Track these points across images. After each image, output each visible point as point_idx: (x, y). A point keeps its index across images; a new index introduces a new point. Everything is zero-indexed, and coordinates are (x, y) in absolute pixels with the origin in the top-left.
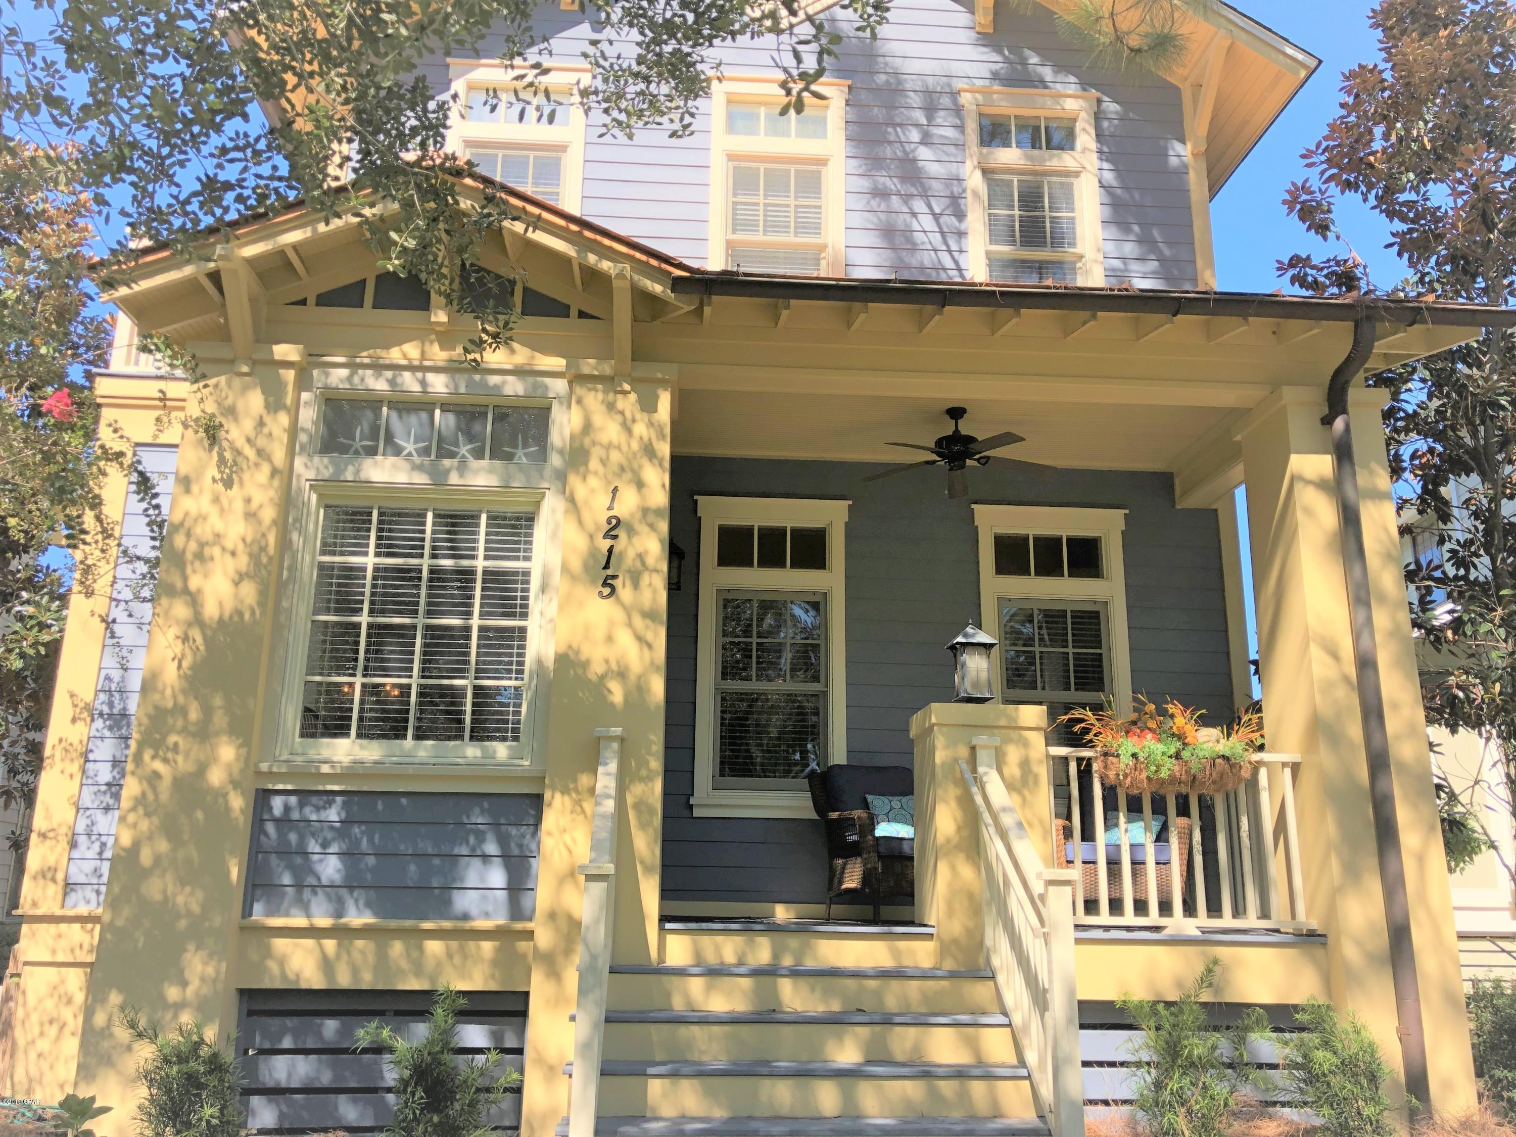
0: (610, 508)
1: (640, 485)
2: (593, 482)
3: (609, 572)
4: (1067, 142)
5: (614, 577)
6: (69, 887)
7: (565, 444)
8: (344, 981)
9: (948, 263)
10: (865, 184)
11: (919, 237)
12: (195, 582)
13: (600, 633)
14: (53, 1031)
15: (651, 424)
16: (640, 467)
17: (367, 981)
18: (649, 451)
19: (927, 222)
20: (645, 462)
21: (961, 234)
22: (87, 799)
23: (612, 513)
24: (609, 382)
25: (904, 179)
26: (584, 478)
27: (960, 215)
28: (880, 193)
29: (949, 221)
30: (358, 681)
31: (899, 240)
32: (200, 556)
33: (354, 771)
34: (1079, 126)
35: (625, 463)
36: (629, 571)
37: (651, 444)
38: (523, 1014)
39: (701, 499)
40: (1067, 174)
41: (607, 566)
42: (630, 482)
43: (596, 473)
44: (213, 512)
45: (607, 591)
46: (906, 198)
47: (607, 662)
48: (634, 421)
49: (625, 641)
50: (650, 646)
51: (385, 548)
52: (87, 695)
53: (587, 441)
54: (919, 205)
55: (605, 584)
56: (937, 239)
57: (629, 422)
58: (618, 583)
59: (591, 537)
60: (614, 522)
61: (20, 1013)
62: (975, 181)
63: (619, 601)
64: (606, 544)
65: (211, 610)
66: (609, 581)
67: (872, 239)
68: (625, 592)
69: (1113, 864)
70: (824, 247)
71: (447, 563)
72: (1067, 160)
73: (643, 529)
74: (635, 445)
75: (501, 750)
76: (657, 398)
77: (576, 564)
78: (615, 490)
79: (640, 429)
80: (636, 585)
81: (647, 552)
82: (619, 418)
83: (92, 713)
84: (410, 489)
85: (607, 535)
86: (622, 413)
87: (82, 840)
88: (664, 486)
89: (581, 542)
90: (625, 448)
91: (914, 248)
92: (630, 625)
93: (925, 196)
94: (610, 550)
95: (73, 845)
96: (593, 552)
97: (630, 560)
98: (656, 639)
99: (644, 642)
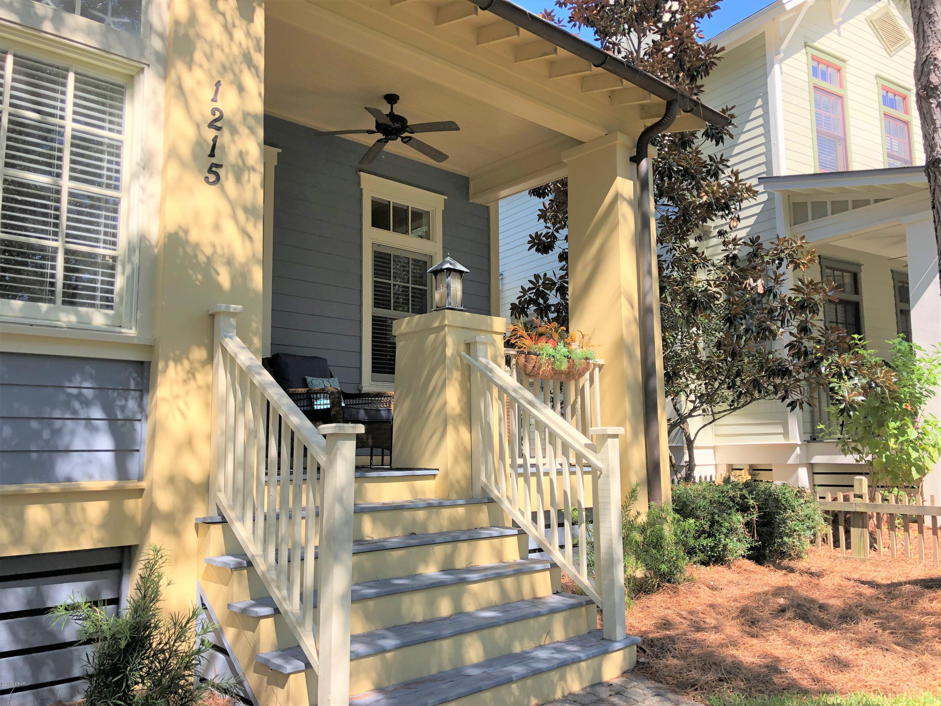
0: (214, 100)
1: (241, 89)
2: (198, 74)
3: (214, 160)
5: (220, 166)
7: (165, 29)
13: (208, 221)
15: (248, 34)
16: (241, 71)
18: (247, 59)
20: (244, 67)
23: (215, 105)
26: (190, 68)
35: (227, 64)
36: (233, 166)
37: (249, 52)
41: (212, 155)
42: (232, 83)
43: (201, 66)
45: (212, 178)
47: (214, 246)
48: (234, 26)
49: (230, 231)
50: (250, 238)
53: (191, 33)
55: (210, 171)
57: (230, 26)
58: (222, 172)
59: (198, 126)
60: (218, 114)
63: (223, 190)
64: (210, 134)
66: (214, 169)
68: (229, 184)
73: (244, 131)
74: (236, 50)
76: (253, 10)
77: (185, 150)
78: (218, 84)
79: (239, 35)
80: (238, 179)
81: (247, 153)
82: (220, 17)
85: (211, 125)
86: (224, 15)
88: (260, 94)
90: (227, 49)
92: (235, 217)
94: (215, 140)
96: (200, 142)
97: (232, 156)
98: (257, 233)
99: (245, 234)
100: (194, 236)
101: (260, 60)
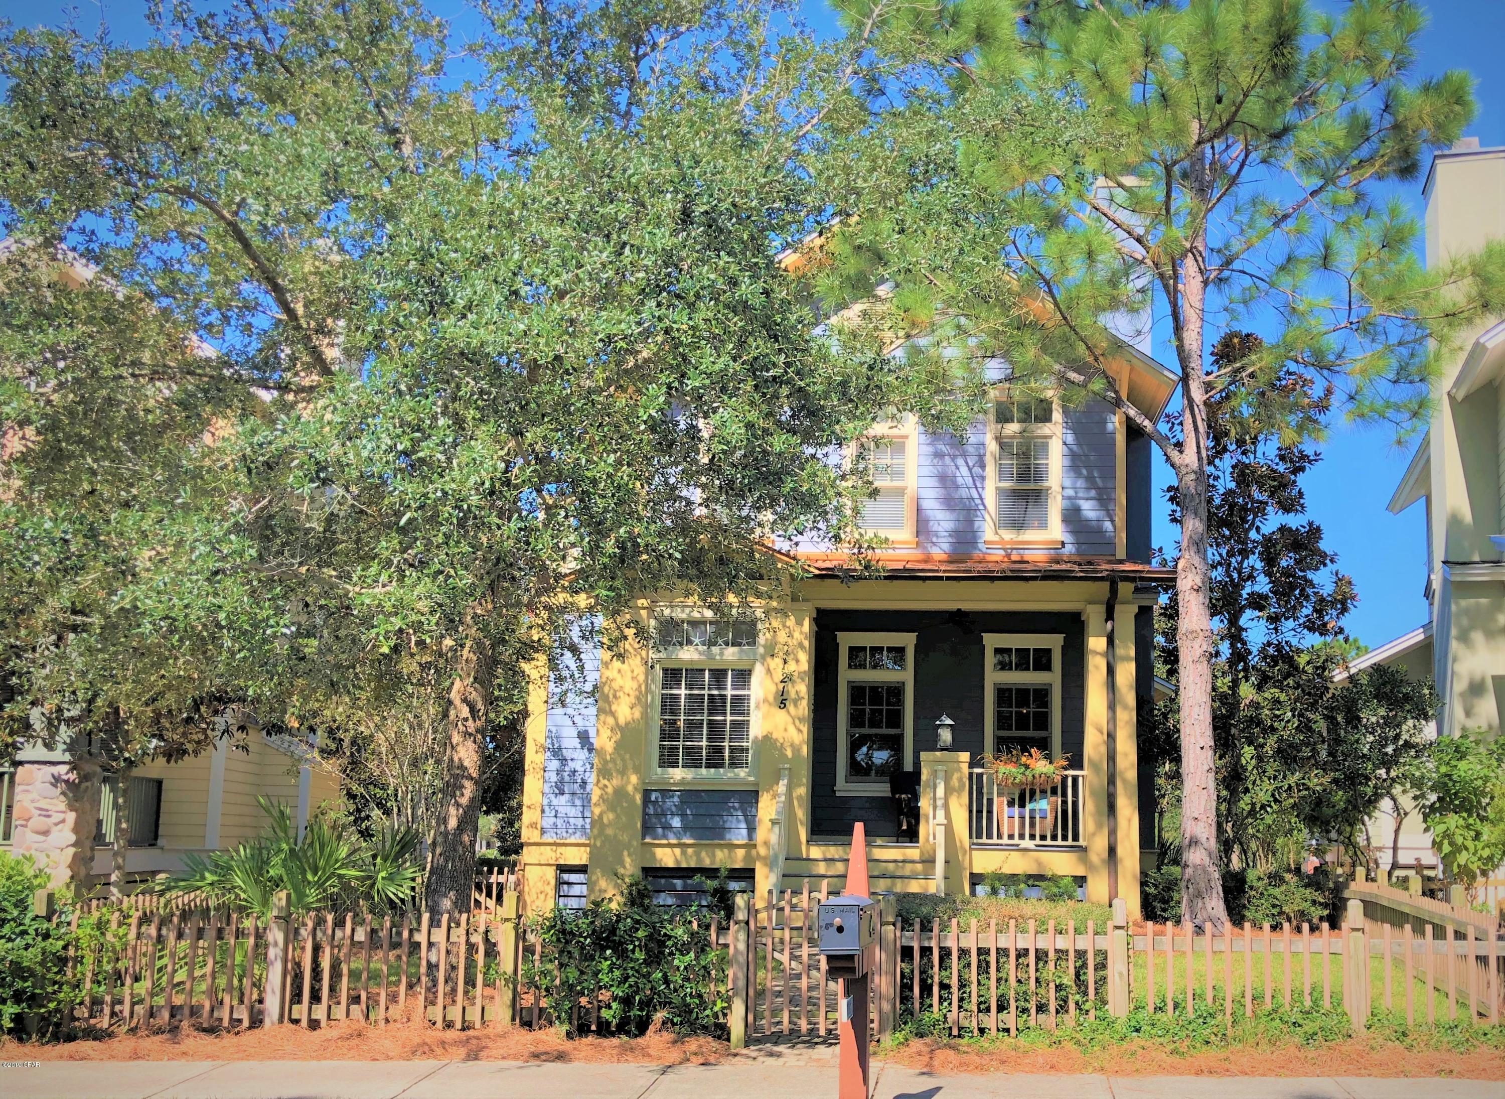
0: (784, 670)
1: (797, 661)
2: (777, 660)
3: (784, 699)
4: (1046, 417)
5: (786, 700)
6: (543, 831)
7: (764, 643)
8: (684, 865)
9: (976, 495)
10: (930, 449)
11: (960, 480)
12: (614, 708)
13: (782, 728)
14: (542, 897)
15: (801, 633)
16: (797, 653)
17: (693, 865)
18: (801, 645)
19: (964, 471)
20: (799, 650)
21: (983, 478)
22: (547, 790)
23: (784, 672)
24: (783, 613)
25: (952, 445)
26: (774, 658)
27: (983, 466)
28: (938, 455)
29: (977, 470)
30: (681, 744)
31: (949, 484)
32: (615, 696)
33: (683, 782)
34: (1054, 406)
35: (792, 651)
36: (793, 699)
37: (802, 642)
38: (753, 878)
39: (838, 634)
40: (1046, 437)
41: (782, 697)
42: (793, 660)
43: (778, 656)
44: (618, 676)
45: (783, 707)
46: (953, 458)
47: (784, 739)
48: (794, 631)
49: (792, 730)
50: (802, 732)
51: (689, 687)
52: (541, 740)
53: (774, 642)
54: (960, 461)
55: (782, 705)
56: (969, 481)
57: (792, 632)
58: (787, 703)
59: (775, 683)
60: (785, 676)
61: (526, 889)
62: (992, 446)
63: (788, 711)
64: (781, 686)
65: (622, 721)
66: (783, 702)
67: (934, 482)
68: (791, 708)
69: (1032, 818)
70: (905, 488)
71: (715, 692)
72: (1045, 429)
73: (800, 680)
74: (794, 643)
75: (742, 773)
76: (803, 620)
77: (770, 698)
78: (786, 662)
79: (797, 635)
80: (796, 706)
81: (800, 691)
82: (788, 630)
83: (545, 749)
84: (699, 661)
85: (782, 683)
86: (789, 627)
87: (547, 809)
88: (807, 661)
89: (773, 689)
90: (790, 644)
91: (957, 487)
92: (794, 724)
93: (964, 455)
94: (784, 688)
95: (543, 811)
96: (776, 690)
97: (793, 695)
98: (805, 729)
99: (800, 731)
100: (774, 736)
101: (806, 643)
